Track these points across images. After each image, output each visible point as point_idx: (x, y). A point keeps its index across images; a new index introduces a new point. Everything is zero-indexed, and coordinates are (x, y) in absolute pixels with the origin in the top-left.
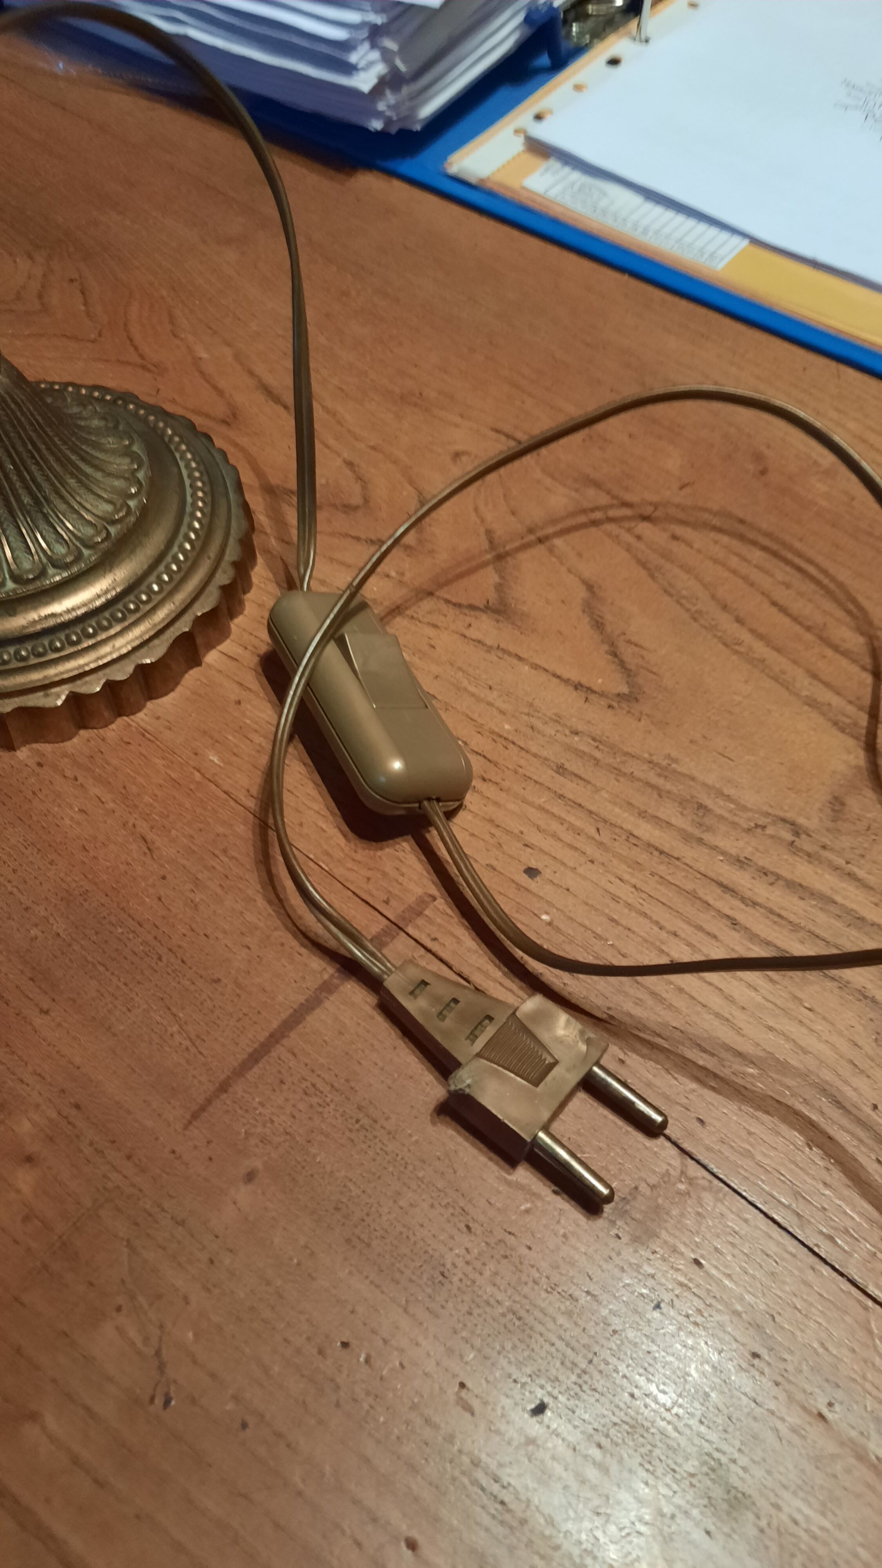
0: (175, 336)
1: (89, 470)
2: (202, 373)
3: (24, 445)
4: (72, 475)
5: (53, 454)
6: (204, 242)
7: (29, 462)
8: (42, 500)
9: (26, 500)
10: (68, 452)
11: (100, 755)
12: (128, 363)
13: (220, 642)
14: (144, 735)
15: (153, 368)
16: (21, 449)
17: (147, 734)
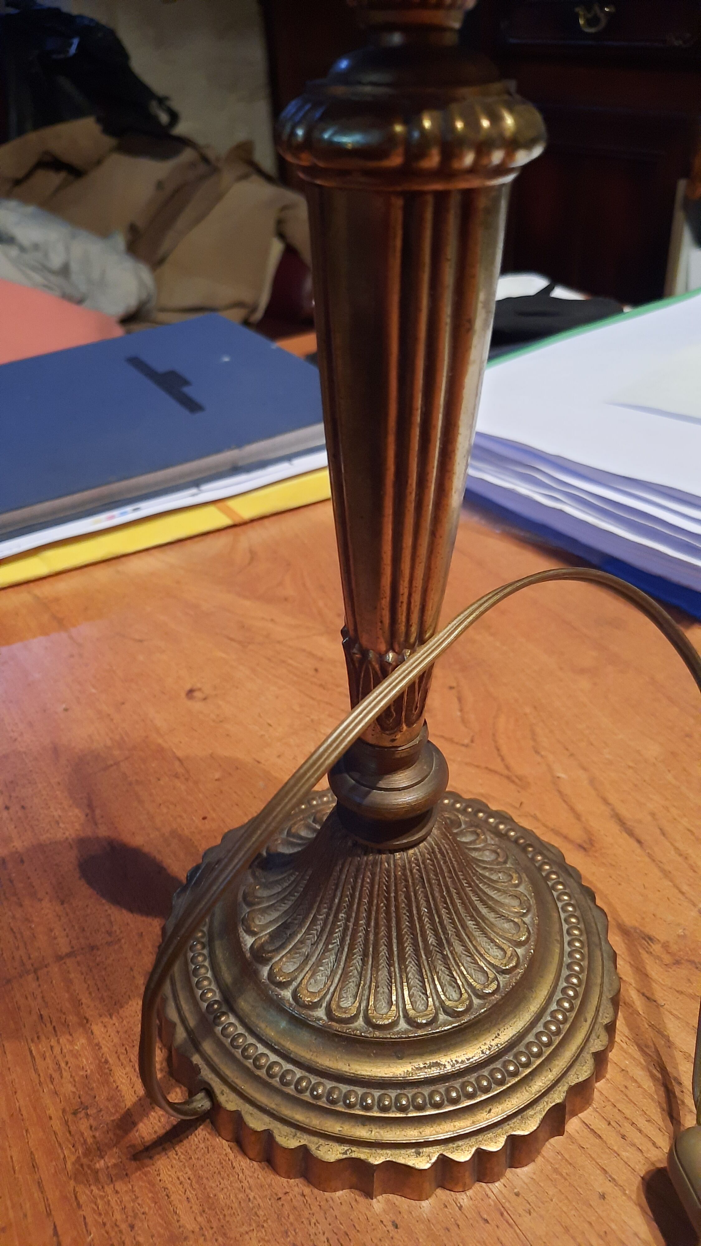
0: (537, 752)
1: (484, 911)
2: (560, 792)
3: (441, 891)
4: (473, 918)
5: (461, 898)
6: (561, 669)
7: (441, 906)
8: (444, 941)
9: (431, 940)
10: (471, 894)
11: (456, 1229)
12: (495, 772)
13: (582, 1110)
14: (502, 1214)
15: (517, 780)
16: (437, 894)
17: (505, 1213)
